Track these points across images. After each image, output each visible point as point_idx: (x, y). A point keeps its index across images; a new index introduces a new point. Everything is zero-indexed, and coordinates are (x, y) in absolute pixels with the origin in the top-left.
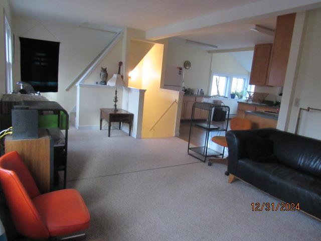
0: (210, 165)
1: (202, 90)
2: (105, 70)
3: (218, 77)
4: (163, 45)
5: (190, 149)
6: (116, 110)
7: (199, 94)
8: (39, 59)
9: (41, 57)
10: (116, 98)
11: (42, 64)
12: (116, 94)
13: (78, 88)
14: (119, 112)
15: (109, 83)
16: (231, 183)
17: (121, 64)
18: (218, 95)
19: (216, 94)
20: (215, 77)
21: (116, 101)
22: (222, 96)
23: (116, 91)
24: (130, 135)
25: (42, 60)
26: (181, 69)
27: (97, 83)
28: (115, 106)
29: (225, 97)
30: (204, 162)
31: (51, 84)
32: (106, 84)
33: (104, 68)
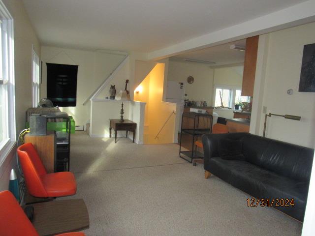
0: (195, 165)
1: (205, 102)
2: (113, 87)
3: (221, 90)
4: (164, 64)
5: (182, 152)
6: (122, 120)
7: (202, 106)
8: (61, 80)
9: (62, 78)
10: (122, 110)
11: (64, 84)
12: (122, 107)
13: (92, 102)
14: (124, 122)
15: (117, 98)
16: (207, 178)
17: (127, 81)
18: (222, 107)
19: (220, 105)
20: (218, 90)
21: (122, 112)
22: (226, 107)
23: (122, 105)
24: (134, 141)
25: (64, 80)
26: (182, 84)
27: (107, 98)
28: (122, 117)
29: (228, 108)
30: (191, 163)
31: (71, 100)
32: (114, 99)
33: (113, 85)
